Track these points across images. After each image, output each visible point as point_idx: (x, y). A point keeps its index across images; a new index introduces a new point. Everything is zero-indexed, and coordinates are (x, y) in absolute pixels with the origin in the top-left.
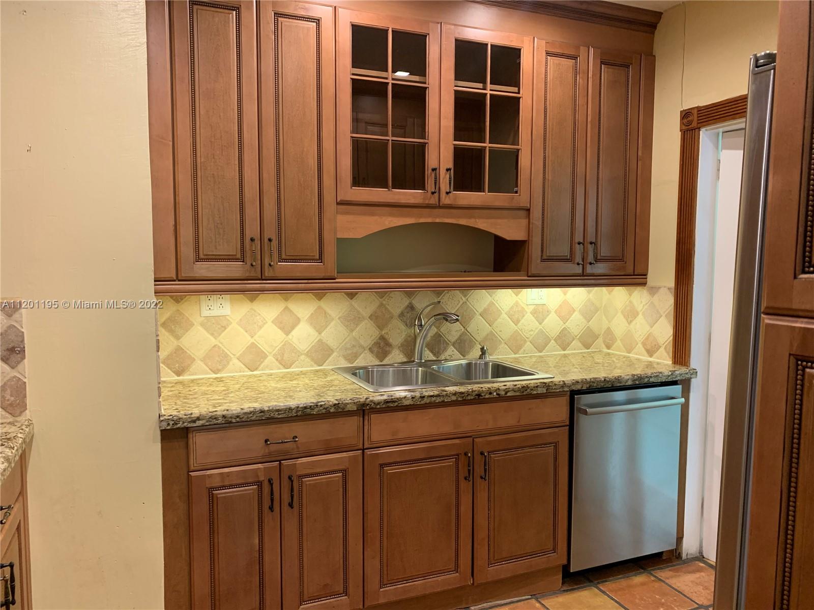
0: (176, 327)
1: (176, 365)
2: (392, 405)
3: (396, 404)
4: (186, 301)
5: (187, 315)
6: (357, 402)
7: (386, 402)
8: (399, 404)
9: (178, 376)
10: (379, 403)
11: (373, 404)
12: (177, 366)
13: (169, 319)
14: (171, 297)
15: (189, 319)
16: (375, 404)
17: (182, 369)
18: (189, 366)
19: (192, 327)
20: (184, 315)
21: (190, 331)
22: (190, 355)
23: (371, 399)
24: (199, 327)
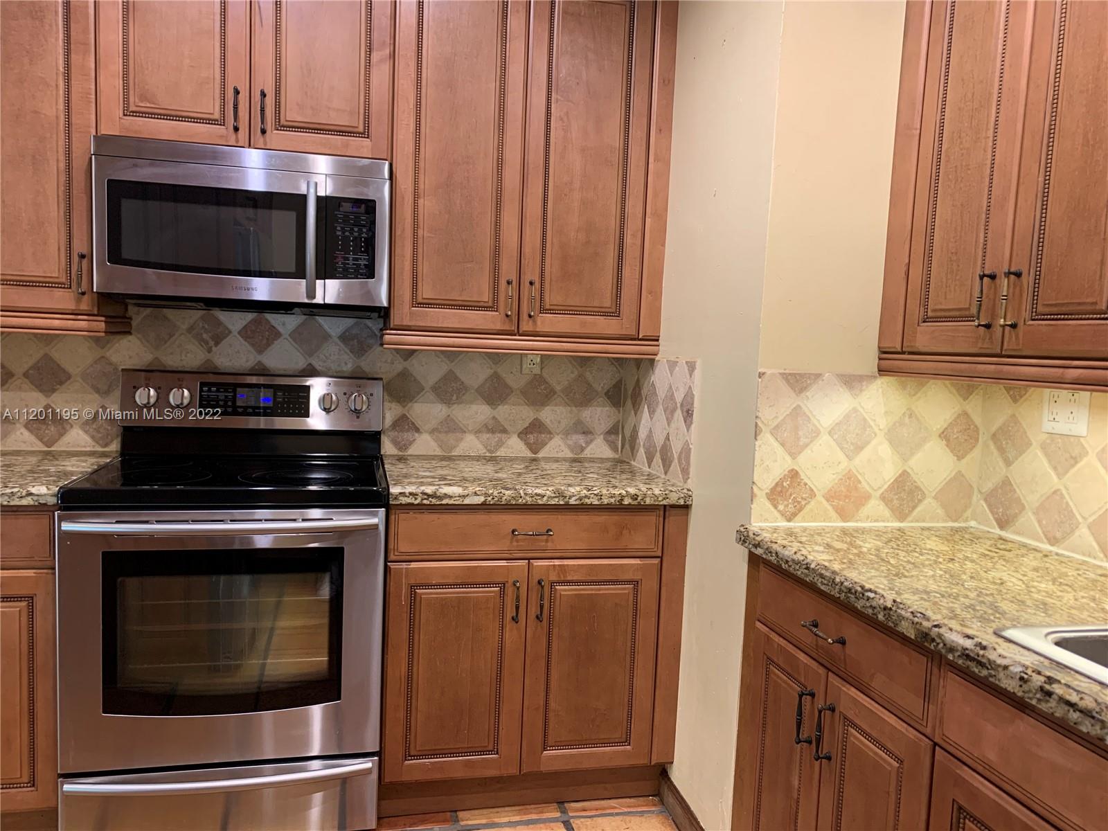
0: (1007, 443)
1: (999, 509)
2: (976, 670)
3: (984, 673)
4: (1025, 400)
5: (1025, 426)
6: (917, 623)
7: (966, 655)
8: (991, 676)
9: (1001, 530)
10: (952, 650)
11: (941, 645)
12: (1001, 510)
13: (1000, 428)
14: (1008, 389)
15: (1026, 433)
16: (945, 645)
17: (1006, 518)
18: (1016, 516)
19: (1029, 448)
20: (1020, 424)
21: (1024, 455)
22: (1019, 497)
23: (942, 631)
24: (1037, 451)
